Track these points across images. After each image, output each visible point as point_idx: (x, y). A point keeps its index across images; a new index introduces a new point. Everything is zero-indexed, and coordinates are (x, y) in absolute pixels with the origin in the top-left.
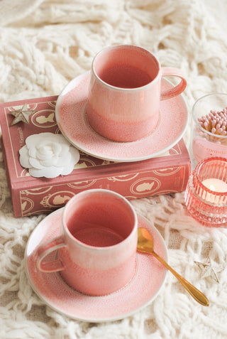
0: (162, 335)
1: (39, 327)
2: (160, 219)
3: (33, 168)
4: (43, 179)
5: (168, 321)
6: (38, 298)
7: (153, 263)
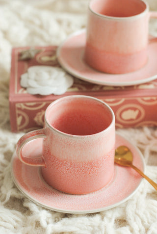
0: (132, 231)
1: (14, 214)
2: (141, 143)
3: (30, 87)
4: (38, 96)
5: (138, 219)
6: (18, 191)
7: (131, 174)
